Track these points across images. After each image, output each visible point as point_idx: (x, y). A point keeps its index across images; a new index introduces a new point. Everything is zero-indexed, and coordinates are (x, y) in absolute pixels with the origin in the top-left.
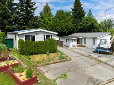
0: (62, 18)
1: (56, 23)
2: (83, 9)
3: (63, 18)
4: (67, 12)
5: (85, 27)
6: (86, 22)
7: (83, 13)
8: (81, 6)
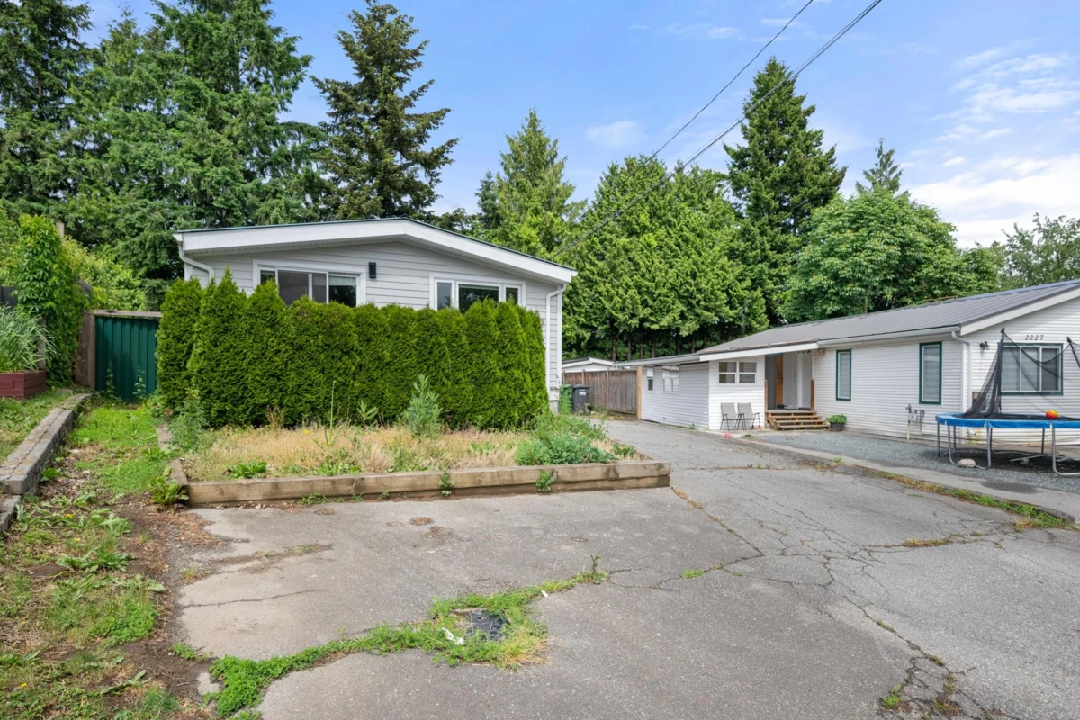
0: (644, 218)
1: (601, 257)
2: (825, 148)
3: (653, 215)
4: (687, 171)
5: (846, 281)
6: (850, 235)
7: (822, 178)
8: (803, 125)
